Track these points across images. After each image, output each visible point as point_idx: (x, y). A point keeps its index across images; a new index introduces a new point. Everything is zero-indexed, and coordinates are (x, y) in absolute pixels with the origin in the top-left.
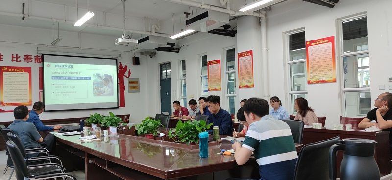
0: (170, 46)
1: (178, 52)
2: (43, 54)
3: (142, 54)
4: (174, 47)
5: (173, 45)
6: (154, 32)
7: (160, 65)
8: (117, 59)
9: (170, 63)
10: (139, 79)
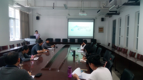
0: (115, 12)
1: (119, 15)
2: (68, 19)
4: (117, 12)
5: (116, 11)
6: (102, 7)
8: (94, 19)
9: (116, 20)
10: (103, 27)
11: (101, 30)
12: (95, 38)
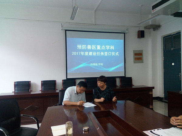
2: (66, 30)
3: (145, 28)
7: (164, 37)
8: (124, 33)
9: (180, 33)
10: (143, 50)
11: (139, 56)
12: (128, 76)
